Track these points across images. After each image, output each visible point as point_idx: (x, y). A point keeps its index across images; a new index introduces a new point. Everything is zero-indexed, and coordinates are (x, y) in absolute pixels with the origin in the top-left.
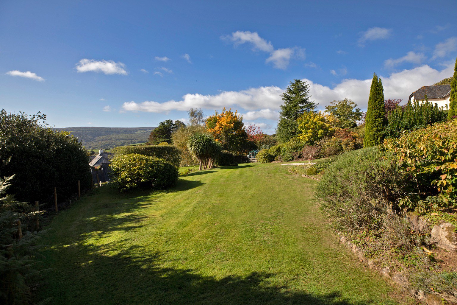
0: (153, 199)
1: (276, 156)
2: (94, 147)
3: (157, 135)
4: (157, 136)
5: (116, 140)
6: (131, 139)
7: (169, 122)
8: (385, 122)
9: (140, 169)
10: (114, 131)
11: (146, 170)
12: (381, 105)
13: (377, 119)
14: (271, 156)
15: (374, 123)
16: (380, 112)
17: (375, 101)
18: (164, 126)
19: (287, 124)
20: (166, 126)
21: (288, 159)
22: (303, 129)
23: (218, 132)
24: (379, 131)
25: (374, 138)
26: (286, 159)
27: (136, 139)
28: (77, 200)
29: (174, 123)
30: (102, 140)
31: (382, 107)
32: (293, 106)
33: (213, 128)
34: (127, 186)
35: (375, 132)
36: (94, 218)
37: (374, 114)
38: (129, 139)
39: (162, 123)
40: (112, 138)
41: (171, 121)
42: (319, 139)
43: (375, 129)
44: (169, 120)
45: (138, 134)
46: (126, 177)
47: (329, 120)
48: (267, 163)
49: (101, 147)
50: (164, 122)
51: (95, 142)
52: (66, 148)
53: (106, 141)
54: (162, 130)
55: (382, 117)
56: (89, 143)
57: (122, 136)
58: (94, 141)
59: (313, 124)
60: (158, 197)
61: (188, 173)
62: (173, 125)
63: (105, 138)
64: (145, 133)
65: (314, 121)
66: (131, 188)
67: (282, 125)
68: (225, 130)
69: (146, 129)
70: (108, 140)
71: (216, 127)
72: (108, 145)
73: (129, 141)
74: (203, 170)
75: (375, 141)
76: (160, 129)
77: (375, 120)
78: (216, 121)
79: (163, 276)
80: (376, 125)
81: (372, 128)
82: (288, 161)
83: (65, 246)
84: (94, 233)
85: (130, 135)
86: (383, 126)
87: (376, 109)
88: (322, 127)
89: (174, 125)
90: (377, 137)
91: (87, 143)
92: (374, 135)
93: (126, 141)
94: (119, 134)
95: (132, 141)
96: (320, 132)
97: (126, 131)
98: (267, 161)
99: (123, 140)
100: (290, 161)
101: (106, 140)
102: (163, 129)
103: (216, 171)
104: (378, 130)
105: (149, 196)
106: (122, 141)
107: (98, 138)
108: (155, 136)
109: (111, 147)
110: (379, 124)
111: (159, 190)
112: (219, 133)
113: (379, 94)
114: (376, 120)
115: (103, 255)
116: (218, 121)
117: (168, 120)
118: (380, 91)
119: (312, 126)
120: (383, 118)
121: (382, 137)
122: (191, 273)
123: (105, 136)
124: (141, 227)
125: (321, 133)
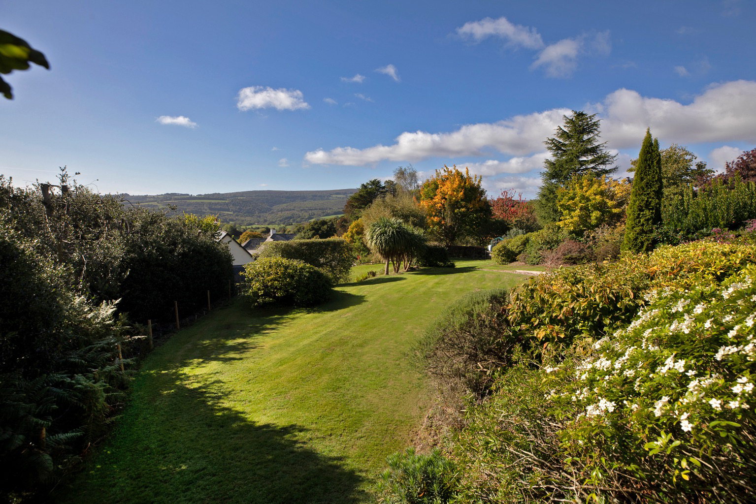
0: (284, 321)
1: (520, 252)
2: (271, 220)
3: (356, 204)
4: (356, 207)
5: (302, 210)
6: (322, 209)
7: (376, 183)
8: (657, 219)
9: (275, 280)
10: (298, 197)
11: (282, 281)
12: (652, 188)
13: (643, 211)
14: (513, 252)
15: (637, 218)
16: (650, 200)
17: (642, 179)
18: (367, 191)
19: (553, 194)
20: (369, 190)
21: (535, 260)
22: (565, 210)
23: (439, 205)
24: (646, 233)
25: (636, 245)
26: (532, 261)
27: (330, 209)
28: (206, 314)
29: (383, 184)
30: (282, 211)
31: (653, 191)
32: (566, 162)
33: (432, 199)
34: (260, 300)
35: (638, 234)
36: (208, 341)
37: (637, 202)
38: (320, 209)
39: (363, 185)
40: (295, 207)
41: (379, 182)
42: (593, 227)
43: (638, 229)
44: (375, 180)
45: (333, 201)
46: (259, 289)
47: (616, 192)
48: (503, 264)
49: (281, 221)
50: (367, 184)
51: (272, 213)
52: (193, 251)
53: (287, 212)
54: (365, 197)
55: (652, 209)
56: (265, 215)
57: (309, 204)
58: (270, 212)
59: (583, 201)
60: (293, 319)
61: (367, 278)
62: (380, 188)
63: (285, 207)
64: (343, 198)
65: (587, 194)
66: (265, 303)
67: (544, 196)
68: (450, 202)
69: (345, 192)
70: (290, 210)
71: (436, 197)
72: (290, 218)
73: (320, 212)
74: (393, 275)
75: (637, 250)
76: (361, 196)
77: (639, 214)
78: (437, 188)
79: (218, 414)
80: (639, 222)
81: (634, 227)
82: (534, 264)
83: (163, 372)
84: (196, 361)
85: (322, 202)
86: (654, 223)
87: (642, 194)
88: (601, 207)
89: (384, 188)
90: (642, 243)
91: (262, 214)
92: (636, 239)
93: (315, 212)
94: (305, 201)
95: (324, 213)
96: (595, 214)
97: (316, 196)
98: (504, 260)
99: (312, 210)
100: (537, 264)
101: (287, 210)
102: (366, 195)
103: (405, 279)
104: (643, 232)
105: (286, 316)
106: (310, 212)
107: (276, 208)
108: (353, 206)
109: (294, 221)
110: (645, 220)
111: (302, 307)
112: (440, 207)
113: (650, 168)
114: (642, 213)
115: (187, 386)
116: (440, 186)
117: (373, 180)
118: (652, 162)
119: (580, 205)
120: (654, 211)
121: (650, 244)
122: (243, 415)
123: (285, 205)
124: (241, 359)
125: (597, 218)
